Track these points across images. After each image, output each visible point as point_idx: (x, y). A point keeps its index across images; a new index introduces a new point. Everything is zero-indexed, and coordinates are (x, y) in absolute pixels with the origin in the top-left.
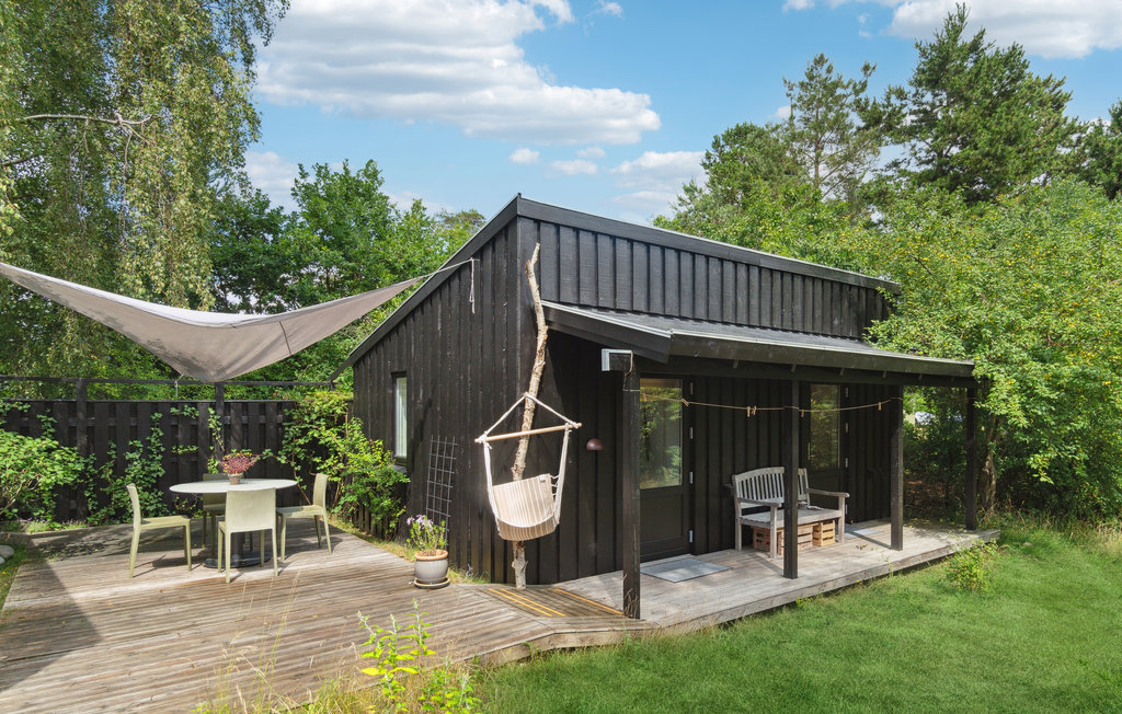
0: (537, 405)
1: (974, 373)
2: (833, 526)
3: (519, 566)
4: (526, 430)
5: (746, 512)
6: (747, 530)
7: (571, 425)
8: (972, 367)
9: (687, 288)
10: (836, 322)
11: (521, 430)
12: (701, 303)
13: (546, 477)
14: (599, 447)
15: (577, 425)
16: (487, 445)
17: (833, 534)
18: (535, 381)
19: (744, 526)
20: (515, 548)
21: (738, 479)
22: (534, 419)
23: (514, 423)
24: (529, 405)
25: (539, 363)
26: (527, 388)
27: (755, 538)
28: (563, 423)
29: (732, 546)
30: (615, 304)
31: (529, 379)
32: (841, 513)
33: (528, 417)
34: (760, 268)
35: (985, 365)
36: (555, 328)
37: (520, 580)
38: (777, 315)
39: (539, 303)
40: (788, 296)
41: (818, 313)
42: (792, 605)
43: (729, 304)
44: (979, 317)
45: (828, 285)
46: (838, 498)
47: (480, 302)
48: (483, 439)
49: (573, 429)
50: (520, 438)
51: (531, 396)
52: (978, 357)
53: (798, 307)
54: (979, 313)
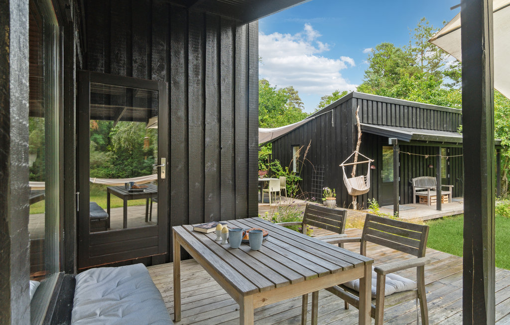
0: (359, 154)
1: (501, 144)
2: (447, 197)
3: (354, 203)
4: (356, 162)
5: (417, 191)
6: (418, 197)
7: (370, 161)
8: (501, 142)
9: (398, 116)
10: (445, 126)
11: (354, 162)
12: (402, 122)
13: (362, 176)
14: (374, 168)
15: (373, 161)
16: (343, 167)
17: (447, 199)
18: (358, 147)
19: (416, 196)
20: (353, 198)
21: (414, 180)
22: (358, 159)
23: (352, 160)
24: (356, 155)
25: (359, 142)
26: (355, 149)
27: (420, 200)
28: (368, 160)
29: (412, 202)
30: (378, 122)
31: (356, 146)
32: (450, 192)
33: (356, 158)
34: (420, 108)
35: (506, 141)
36: (363, 131)
37: (355, 207)
38: (426, 124)
39: (359, 123)
40: (429, 117)
41: (439, 123)
42: (442, 218)
43: (410, 121)
44: (503, 124)
45: (442, 113)
46: (449, 187)
47: (335, 123)
48: (342, 165)
49: (371, 162)
50: (353, 165)
51: (357, 152)
52: (503, 138)
53: (432, 121)
54: (503, 122)
